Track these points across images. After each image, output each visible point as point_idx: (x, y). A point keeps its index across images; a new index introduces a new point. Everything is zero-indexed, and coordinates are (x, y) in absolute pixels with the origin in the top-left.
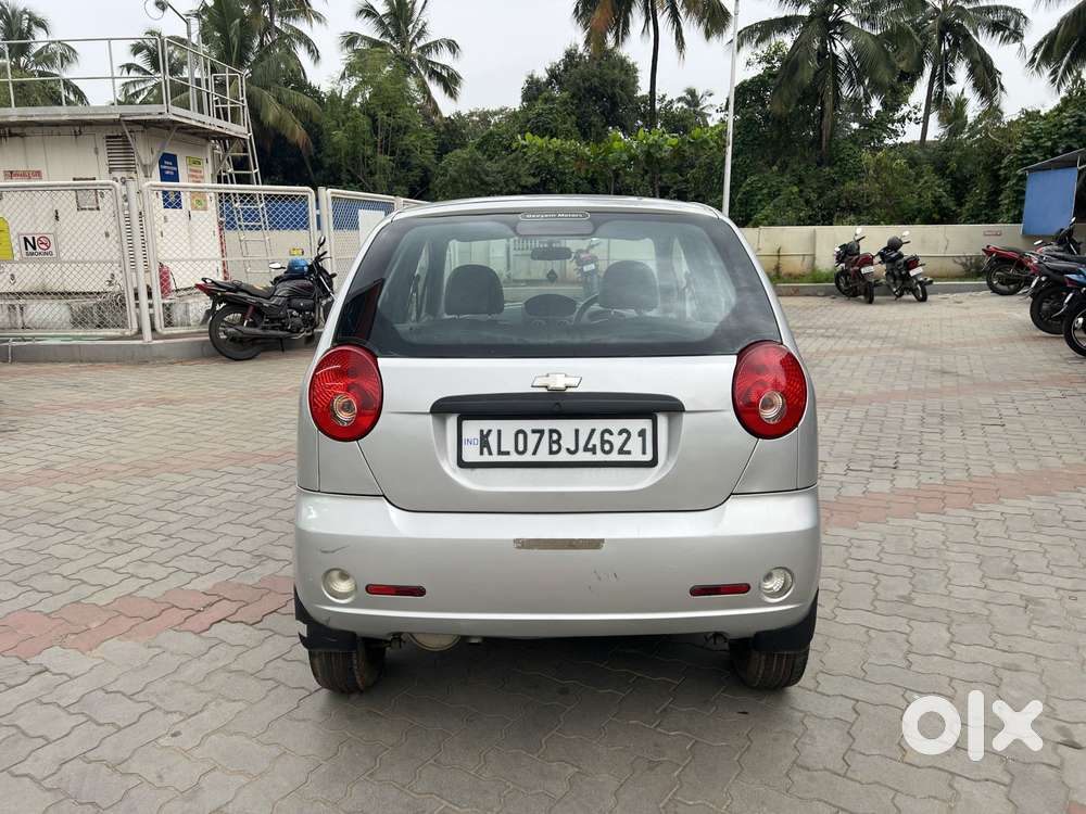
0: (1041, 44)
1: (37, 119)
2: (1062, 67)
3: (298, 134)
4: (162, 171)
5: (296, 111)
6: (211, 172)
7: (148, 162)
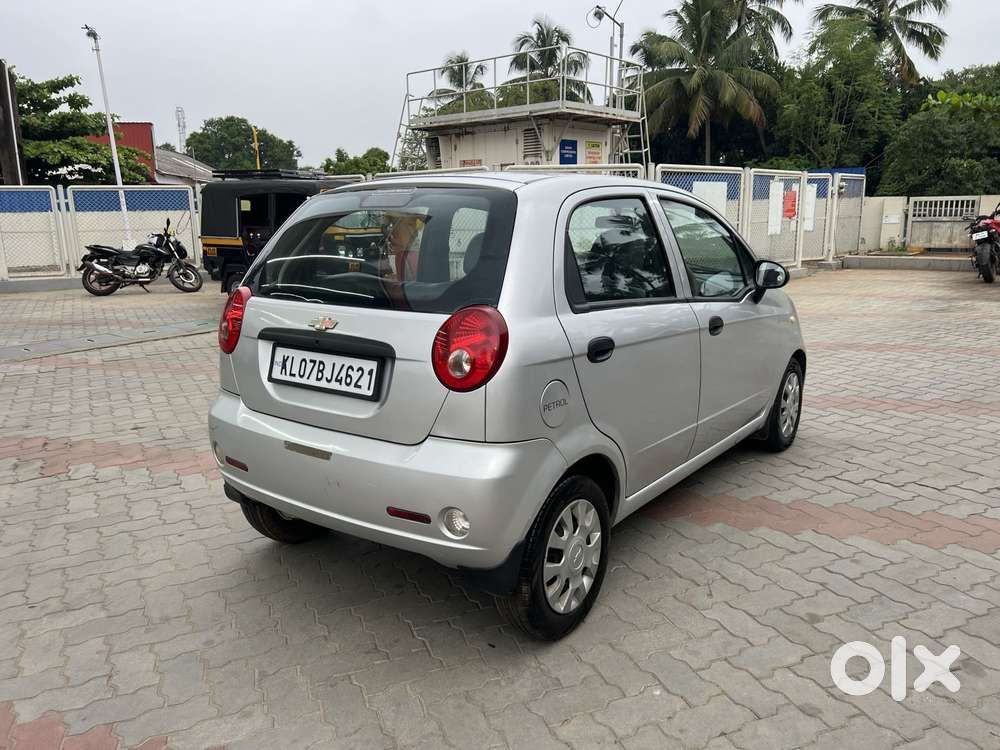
1: (480, 120)
3: (753, 110)
4: (562, 155)
5: (756, 89)
6: (609, 152)
7: (550, 149)
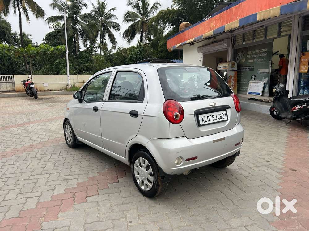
0: (125, 32)
2: (129, 38)
